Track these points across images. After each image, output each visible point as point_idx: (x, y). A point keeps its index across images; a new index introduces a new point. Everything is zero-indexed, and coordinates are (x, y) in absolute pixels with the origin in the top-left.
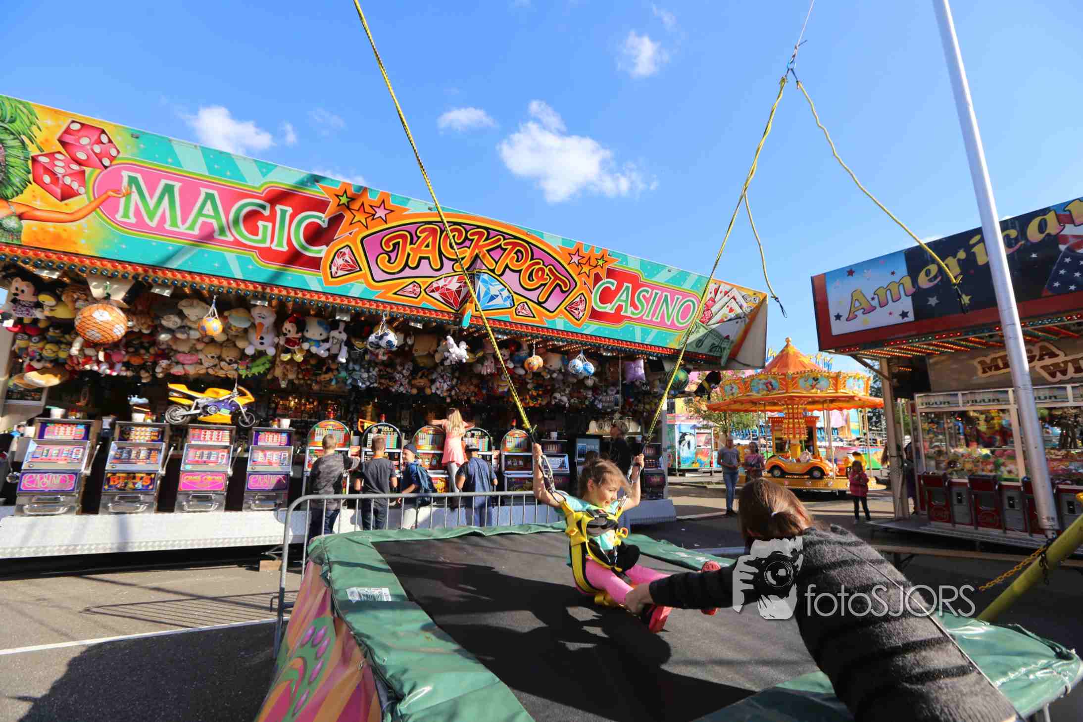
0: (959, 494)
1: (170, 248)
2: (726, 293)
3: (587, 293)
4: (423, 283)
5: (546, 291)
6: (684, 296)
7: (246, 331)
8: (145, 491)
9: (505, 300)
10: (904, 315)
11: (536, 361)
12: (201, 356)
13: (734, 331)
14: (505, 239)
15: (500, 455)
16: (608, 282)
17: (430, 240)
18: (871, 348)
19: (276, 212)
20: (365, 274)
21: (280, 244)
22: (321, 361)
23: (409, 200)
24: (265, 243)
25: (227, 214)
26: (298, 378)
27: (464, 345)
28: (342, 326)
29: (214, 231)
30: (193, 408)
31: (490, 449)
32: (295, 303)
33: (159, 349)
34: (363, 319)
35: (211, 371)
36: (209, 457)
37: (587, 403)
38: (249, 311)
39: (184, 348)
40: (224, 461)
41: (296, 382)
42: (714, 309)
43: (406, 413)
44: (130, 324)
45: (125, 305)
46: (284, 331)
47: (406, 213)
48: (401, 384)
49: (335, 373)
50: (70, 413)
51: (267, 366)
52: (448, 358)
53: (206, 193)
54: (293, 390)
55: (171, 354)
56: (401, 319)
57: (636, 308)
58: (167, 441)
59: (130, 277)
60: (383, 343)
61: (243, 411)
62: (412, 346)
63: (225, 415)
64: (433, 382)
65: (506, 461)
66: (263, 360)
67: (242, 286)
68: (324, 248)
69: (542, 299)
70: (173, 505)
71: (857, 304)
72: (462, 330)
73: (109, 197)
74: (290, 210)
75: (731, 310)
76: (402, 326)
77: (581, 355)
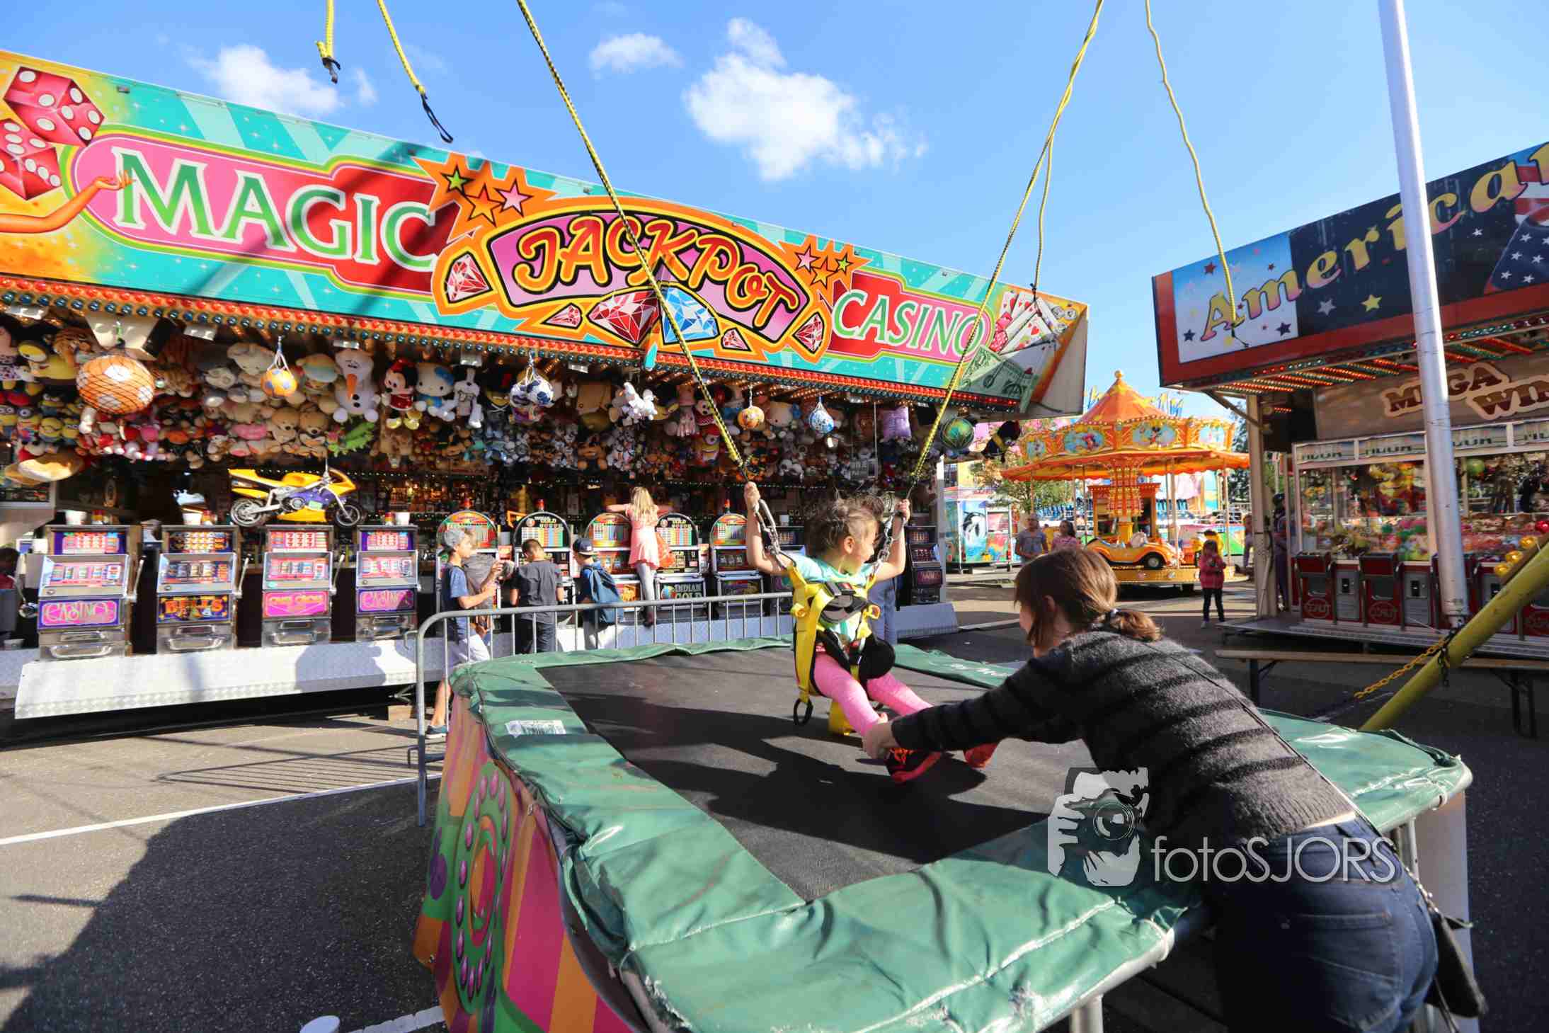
0: (1345, 581)
1: (204, 267)
2: (1028, 305)
3: (825, 313)
4: (585, 305)
5: (765, 310)
6: (966, 312)
7: (331, 387)
8: (217, 619)
9: (705, 327)
10: (1284, 329)
11: (755, 414)
12: (270, 427)
13: (1039, 362)
14: (700, 234)
15: (710, 550)
16: (854, 295)
17: (590, 239)
18: (1233, 379)
19: (355, 203)
20: (498, 294)
21: (367, 254)
22: (445, 427)
23: (553, 178)
24: (344, 253)
25: (282, 213)
26: (414, 453)
27: (649, 396)
28: (471, 375)
29: (265, 238)
30: (269, 502)
31: (695, 542)
32: (398, 344)
33: (209, 420)
34: (500, 362)
35: (287, 449)
36: (300, 568)
37: (830, 472)
38: (333, 358)
39: (245, 417)
40: (323, 574)
41: (412, 459)
42: (1010, 330)
43: (573, 499)
44: (160, 384)
45: (149, 356)
46: (388, 386)
47: (552, 199)
48: (564, 456)
49: (467, 443)
50: (94, 517)
51: (369, 438)
52: (626, 416)
53: (247, 179)
54: (411, 471)
55: (228, 426)
56: (557, 361)
57: (896, 331)
58: (239, 550)
59: (150, 314)
60: (533, 396)
61: (341, 503)
62: (574, 400)
63: (315, 511)
64: (609, 450)
65: (718, 558)
66: (361, 429)
67: (318, 321)
68: (433, 258)
69: (760, 321)
70: (259, 638)
71: (1218, 315)
72: (645, 374)
73: (99, 189)
74: (376, 201)
75: (1035, 331)
76: (560, 373)
77: (820, 404)
